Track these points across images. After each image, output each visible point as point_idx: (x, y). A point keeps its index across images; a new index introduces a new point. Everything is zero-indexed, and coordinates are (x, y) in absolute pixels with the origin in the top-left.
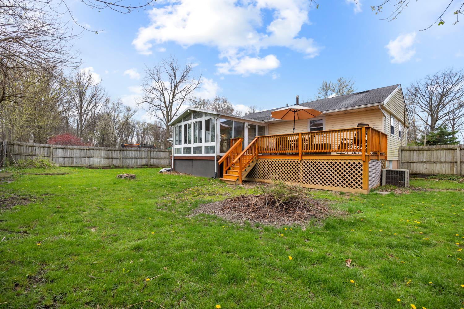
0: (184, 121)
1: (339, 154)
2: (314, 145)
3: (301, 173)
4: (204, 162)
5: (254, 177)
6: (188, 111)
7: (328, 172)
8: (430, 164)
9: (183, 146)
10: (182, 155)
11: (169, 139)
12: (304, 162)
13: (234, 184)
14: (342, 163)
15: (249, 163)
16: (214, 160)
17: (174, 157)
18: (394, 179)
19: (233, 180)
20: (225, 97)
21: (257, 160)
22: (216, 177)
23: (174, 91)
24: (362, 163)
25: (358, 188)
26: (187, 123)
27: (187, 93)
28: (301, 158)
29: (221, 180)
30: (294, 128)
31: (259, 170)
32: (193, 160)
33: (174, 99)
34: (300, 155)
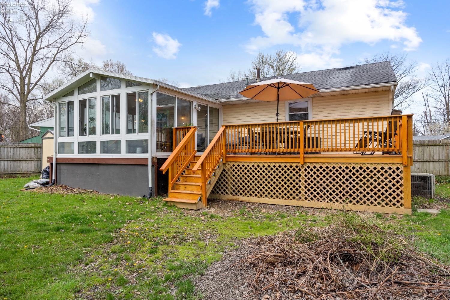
0: (79, 94)
1: (360, 155)
2: (309, 138)
3: (303, 184)
4: (124, 168)
5: (218, 193)
6: (91, 76)
7: (349, 182)
8: (423, 163)
9: (76, 138)
10: (76, 155)
11: (31, 125)
12: (309, 167)
13: (195, 208)
14: (371, 168)
15: (214, 170)
16: (147, 165)
17: (57, 159)
18: (418, 187)
19: (193, 202)
20: (121, 63)
21: (224, 164)
22: (151, 196)
23: (36, 43)
24: (402, 168)
25: (396, 206)
26: (85, 96)
27: (60, 49)
28: (304, 160)
29: (167, 202)
30: (277, 114)
31: (229, 180)
32: (99, 164)
33: (35, 57)
34: (302, 155)
